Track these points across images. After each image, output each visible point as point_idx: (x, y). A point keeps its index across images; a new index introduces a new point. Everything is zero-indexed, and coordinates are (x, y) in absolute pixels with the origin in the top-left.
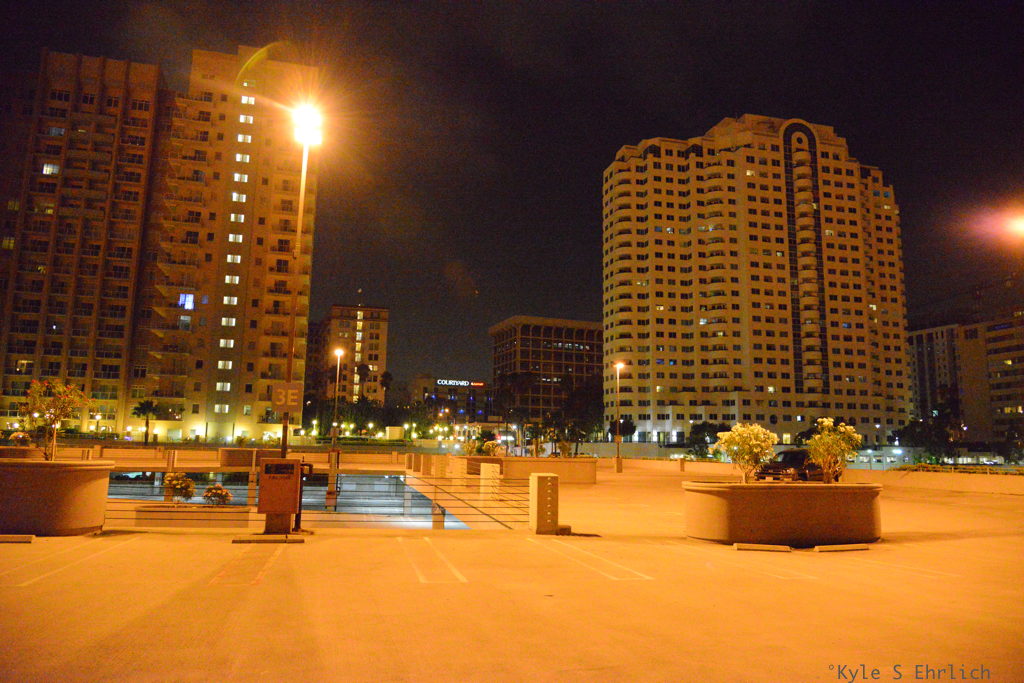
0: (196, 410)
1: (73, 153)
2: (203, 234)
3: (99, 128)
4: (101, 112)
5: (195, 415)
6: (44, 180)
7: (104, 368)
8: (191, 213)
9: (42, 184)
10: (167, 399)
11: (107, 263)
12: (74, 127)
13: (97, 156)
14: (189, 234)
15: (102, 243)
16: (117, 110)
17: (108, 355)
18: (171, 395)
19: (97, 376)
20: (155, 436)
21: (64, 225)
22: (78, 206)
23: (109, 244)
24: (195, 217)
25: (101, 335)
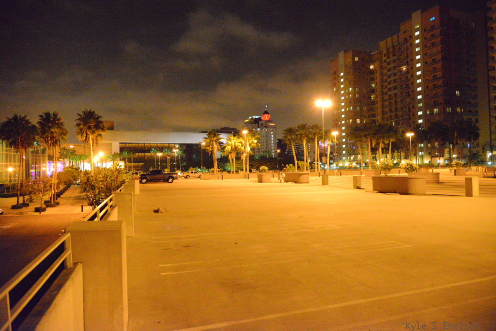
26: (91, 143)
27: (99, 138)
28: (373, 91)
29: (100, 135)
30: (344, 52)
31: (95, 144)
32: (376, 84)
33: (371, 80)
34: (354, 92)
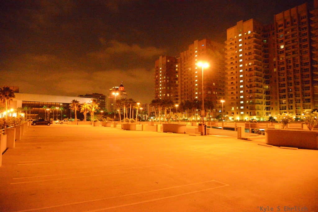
1: (286, 40)
3: (292, 30)
4: (292, 25)
7: (306, 99)
9: (280, 51)
12: (286, 32)
13: (294, 38)
16: (296, 23)
17: (306, 96)
19: (304, 102)
22: (291, 55)
23: (301, 63)
25: (303, 90)
26: (6, 104)
27: (11, 101)
28: (177, 79)
29: (12, 100)
30: (162, 57)
31: (8, 105)
32: (179, 76)
33: (176, 73)
34: (166, 79)
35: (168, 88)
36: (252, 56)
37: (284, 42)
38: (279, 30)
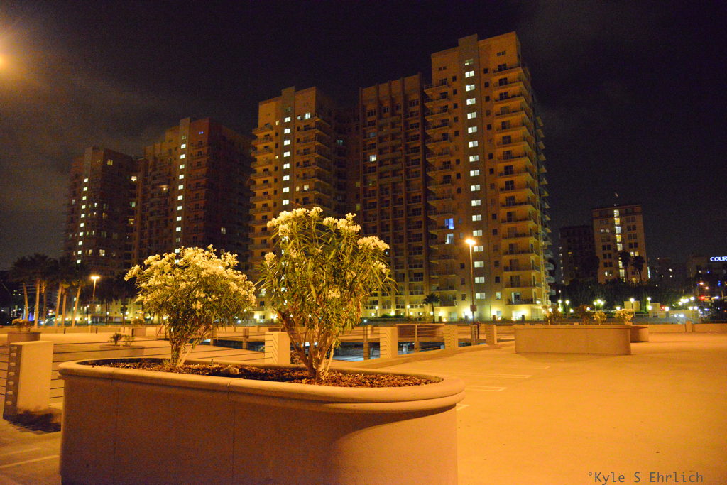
0: (464, 299)
1: (382, 145)
2: (453, 175)
3: (393, 126)
4: (393, 115)
5: (464, 301)
6: (372, 165)
7: (415, 274)
8: (444, 163)
9: (370, 168)
10: (445, 292)
11: (408, 208)
12: (381, 129)
13: (394, 143)
14: (445, 177)
15: (403, 196)
16: (400, 111)
17: (416, 267)
18: (447, 289)
19: (411, 280)
20: (440, 318)
21: (383, 190)
22: (389, 176)
23: (408, 195)
24: (447, 165)
25: (410, 254)
28: (132, 212)
30: (94, 150)
33: (132, 197)
34: (100, 210)
35: (104, 234)
36: (311, 171)
37: (377, 149)
38: (369, 122)
